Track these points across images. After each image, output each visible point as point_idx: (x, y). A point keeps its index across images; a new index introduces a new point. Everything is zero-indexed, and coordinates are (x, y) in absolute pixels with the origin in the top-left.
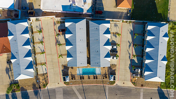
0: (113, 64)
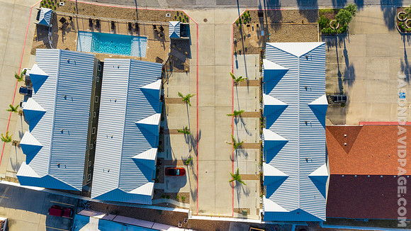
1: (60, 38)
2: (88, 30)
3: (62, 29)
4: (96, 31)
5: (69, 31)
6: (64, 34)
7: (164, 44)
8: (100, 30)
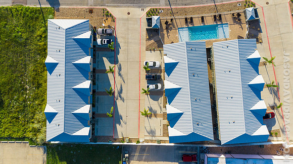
1: (166, 35)
2: (185, 26)
3: (167, 28)
4: (190, 26)
5: (171, 29)
6: (168, 32)
7: (241, 26)
8: (193, 25)
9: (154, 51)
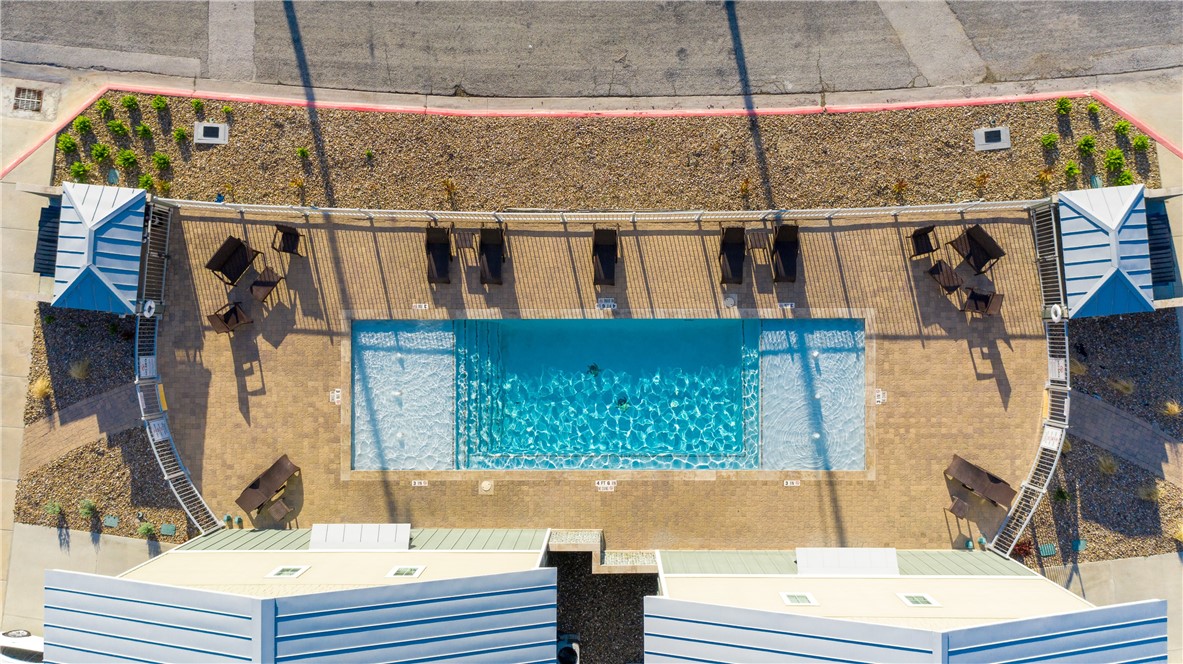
0: (80, 536)
1: (222, 388)
2: (423, 308)
3: (232, 319)
4: (478, 310)
5: (281, 327)
6: (245, 353)
7: (995, 358)
8: (510, 303)
9: (97, 529)
